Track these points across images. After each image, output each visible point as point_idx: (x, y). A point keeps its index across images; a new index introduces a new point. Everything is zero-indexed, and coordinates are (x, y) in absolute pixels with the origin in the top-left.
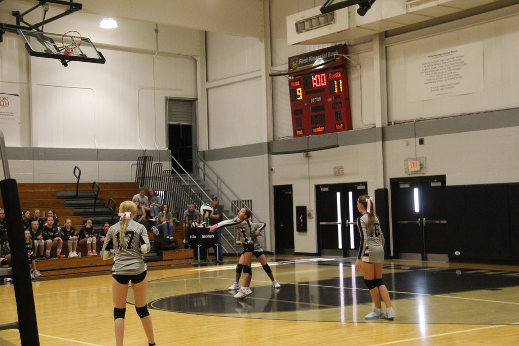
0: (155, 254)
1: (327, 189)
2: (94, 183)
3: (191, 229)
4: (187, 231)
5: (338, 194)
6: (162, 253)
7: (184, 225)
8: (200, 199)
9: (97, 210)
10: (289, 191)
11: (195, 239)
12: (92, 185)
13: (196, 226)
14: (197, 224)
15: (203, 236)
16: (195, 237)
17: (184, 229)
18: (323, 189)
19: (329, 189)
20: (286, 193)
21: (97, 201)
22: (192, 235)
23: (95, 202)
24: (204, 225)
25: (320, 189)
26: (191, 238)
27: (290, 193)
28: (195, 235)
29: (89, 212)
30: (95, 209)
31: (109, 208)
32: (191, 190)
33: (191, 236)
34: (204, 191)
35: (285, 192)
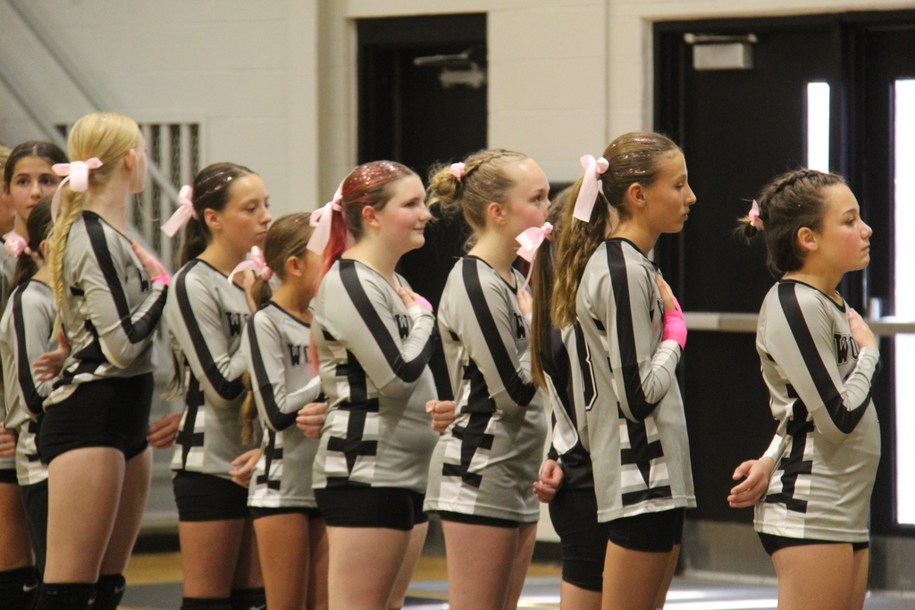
1: (734, 57)
5: (818, 96)
10: (465, 67)
18: (708, 58)
19: (754, 51)
20: (448, 78)
25: (689, 49)
27: (473, 78)
35: (437, 69)
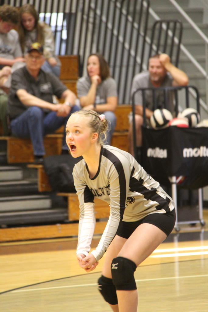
0: (46, 203)
3: (152, 130)
4: (139, 137)
6: (66, 199)
7: (131, 118)
8: (176, 40)
11: (163, 159)
13: (166, 121)
14: (167, 114)
15: (188, 153)
16: (161, 154)
17: (131, 129)
22: (153, 147)
24: (189, 117)
26: (152, 158)
28: (162, 147)
32: (148, 13)
33: (150, 152)
34: (188, 12)
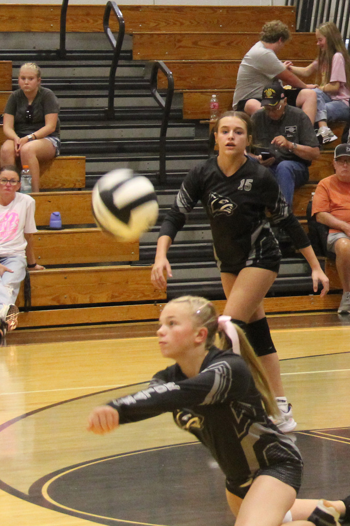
2: (109, 8)
9: (119, 102)
12: (103, 12)
21: (121, 72)
23: (113, 72)
29: (92, 110)
30: (111, 98)
31: (153, 96)
